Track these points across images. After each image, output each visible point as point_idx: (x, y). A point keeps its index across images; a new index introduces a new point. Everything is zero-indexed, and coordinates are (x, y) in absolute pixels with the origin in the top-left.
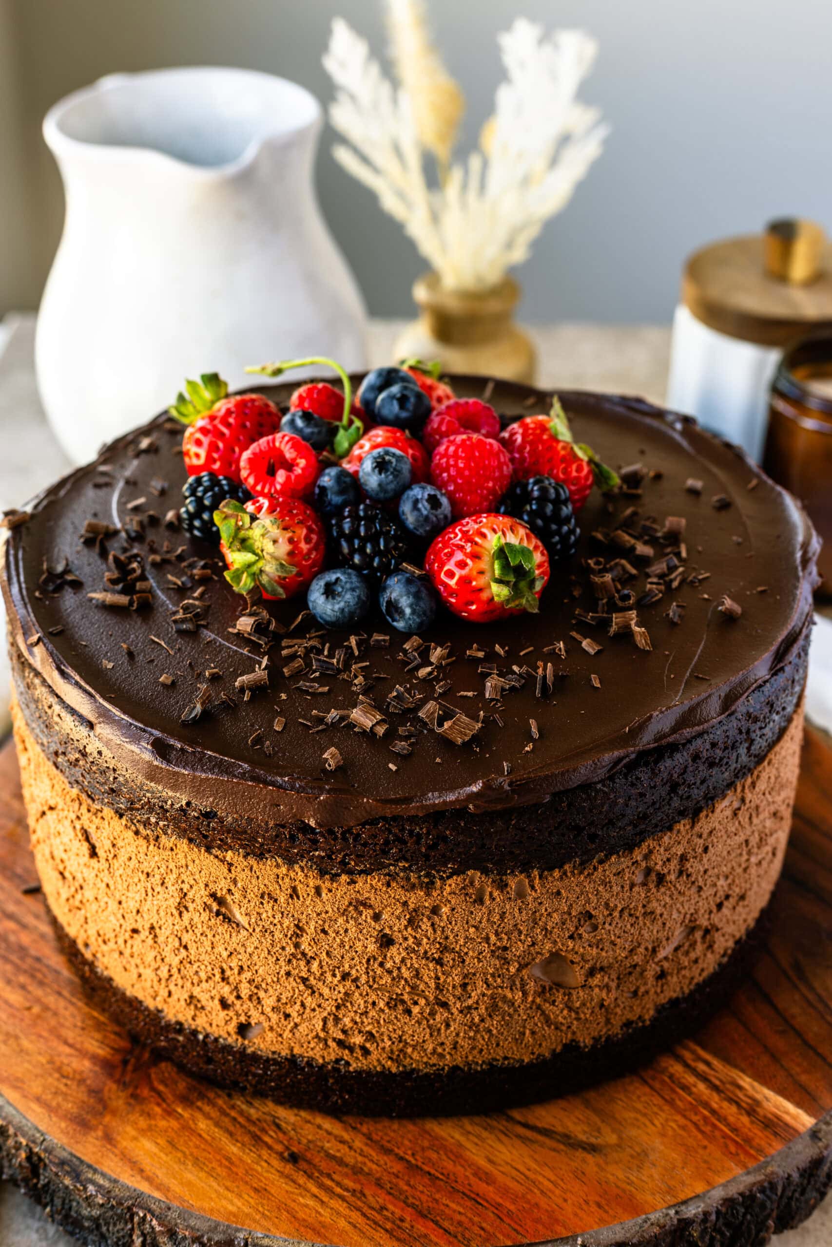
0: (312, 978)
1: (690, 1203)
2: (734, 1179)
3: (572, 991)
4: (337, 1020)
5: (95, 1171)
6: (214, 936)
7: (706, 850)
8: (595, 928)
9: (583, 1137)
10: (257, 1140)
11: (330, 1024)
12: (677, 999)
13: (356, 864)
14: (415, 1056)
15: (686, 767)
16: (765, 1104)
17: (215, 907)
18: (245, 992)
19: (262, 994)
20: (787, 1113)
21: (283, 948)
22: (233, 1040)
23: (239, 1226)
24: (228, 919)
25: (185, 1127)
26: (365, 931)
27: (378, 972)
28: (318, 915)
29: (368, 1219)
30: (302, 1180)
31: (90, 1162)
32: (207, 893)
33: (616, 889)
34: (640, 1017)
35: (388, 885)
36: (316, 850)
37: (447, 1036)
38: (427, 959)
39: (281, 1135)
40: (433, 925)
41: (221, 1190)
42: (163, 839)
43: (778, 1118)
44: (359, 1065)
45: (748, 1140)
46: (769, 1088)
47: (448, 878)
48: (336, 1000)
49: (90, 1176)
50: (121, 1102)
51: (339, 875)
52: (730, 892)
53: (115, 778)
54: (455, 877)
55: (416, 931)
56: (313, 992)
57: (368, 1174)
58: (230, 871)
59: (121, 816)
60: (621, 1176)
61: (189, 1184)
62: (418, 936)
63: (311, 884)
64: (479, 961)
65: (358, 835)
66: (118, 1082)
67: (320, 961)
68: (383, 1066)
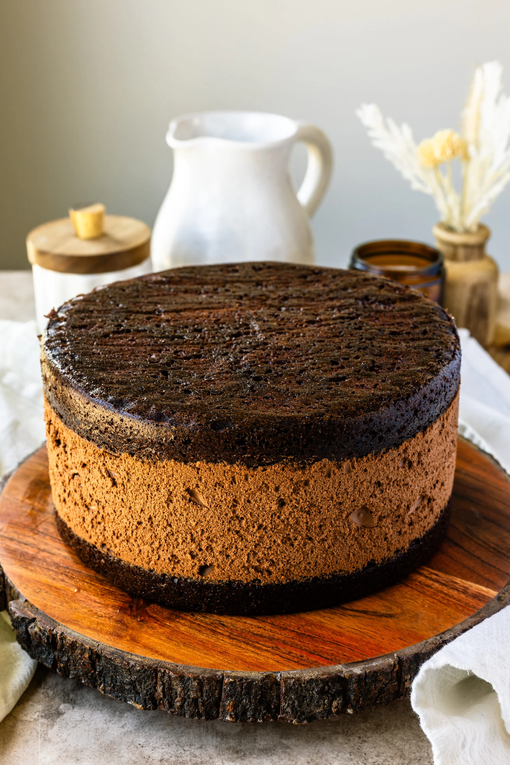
0: (242, 531)
1: (446, 633)
2: (465, 621)
3: (371, 529)
4: (255, 554)
5: (132, 655)
6: (188, 514)
7: (429, 451)
8: (382, 491)
9: (382, 612)
10: (214, 632)
11: (251, 557)
12: (418, 539)
13: (267, 460)
14: (296, 573)
15: (421, 401)
16: (470, 588)
17: (188, 496)
18: (204, 545)
19: (214, 545)
20: (483, 591)
21: (226, 515)
22: (196, 578)
23: (217, 669)
24: (196, 503)
25: (173, 631)
26: (270, 498)
27: (277, 522)
28: (246, 491)
29: (284, 658)
30: (244, 646)
31: (127, 651)
32: (184, 489)
33: (392, 469)
34: (403, 548)
35: (283, 469)
36: (245, 454)
37: (311, 559)
38: (302, 512)
39: (226, 628)
40: (305, 491)
41: (202, 655)
42: (159, 463)
43: (479, 593)
44: (266, 581)
45: (467, 604)
46: (471, 582)
47: (312, 464)
48: (255, 542)
49: (130, 657)
50: (135, 624)
51: (257, 467)
52: (439, 479)
53: (131, 433)
54: (316, 463)
55: (297, 496)
56: (242, 539)
57: (278, 640)
58: (198, 473)
59: (133, 455)
60: (408, 625)
61: (184, 654)
62: (298, 498)
63: (243, 474)
64: (328, 511)
65: (268, 443)
66: (130, 615)
67: (247, 520)
68: (279, 580)
